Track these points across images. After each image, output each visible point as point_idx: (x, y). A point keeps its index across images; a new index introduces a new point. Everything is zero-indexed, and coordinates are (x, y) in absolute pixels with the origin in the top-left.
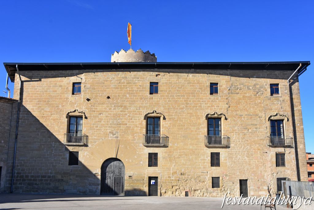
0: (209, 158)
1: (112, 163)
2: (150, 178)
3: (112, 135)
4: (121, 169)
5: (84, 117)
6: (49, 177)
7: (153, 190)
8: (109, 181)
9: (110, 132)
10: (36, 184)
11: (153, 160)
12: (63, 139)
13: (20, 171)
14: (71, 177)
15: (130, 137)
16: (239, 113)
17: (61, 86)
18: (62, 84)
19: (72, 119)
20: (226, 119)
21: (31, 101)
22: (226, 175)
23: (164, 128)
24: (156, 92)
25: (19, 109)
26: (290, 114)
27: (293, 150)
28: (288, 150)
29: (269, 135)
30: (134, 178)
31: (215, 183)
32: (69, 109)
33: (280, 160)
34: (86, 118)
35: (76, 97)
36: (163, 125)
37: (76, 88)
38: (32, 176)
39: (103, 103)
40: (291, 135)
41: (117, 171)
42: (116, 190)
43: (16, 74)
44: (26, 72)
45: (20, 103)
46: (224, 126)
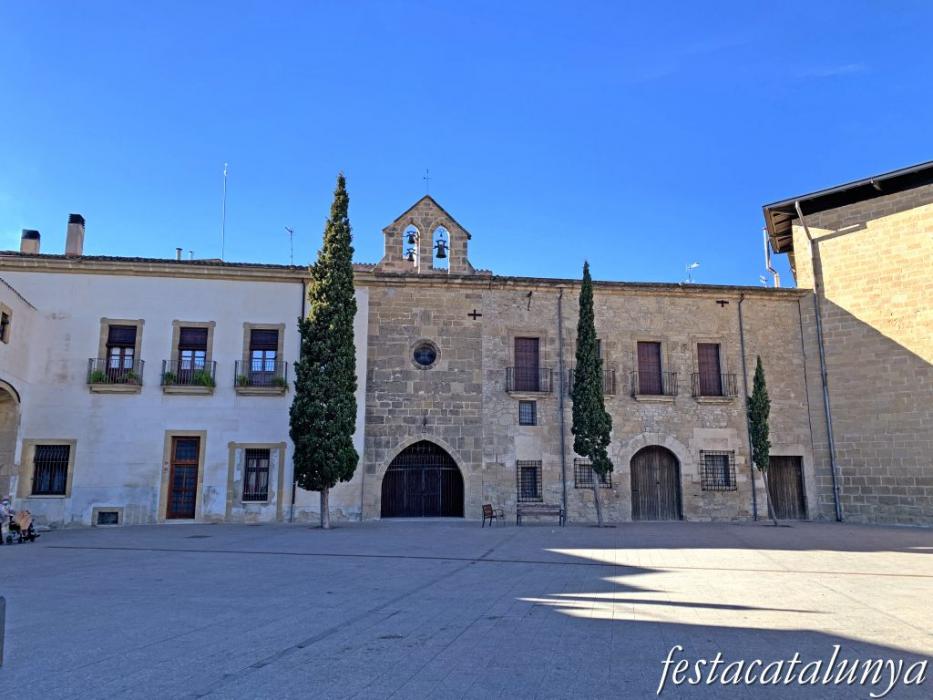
10: (905, 502)
13: (852, 467)
38: (888, 481)
43: (794, 228)
44: (820, 216)
45: (817, 296)
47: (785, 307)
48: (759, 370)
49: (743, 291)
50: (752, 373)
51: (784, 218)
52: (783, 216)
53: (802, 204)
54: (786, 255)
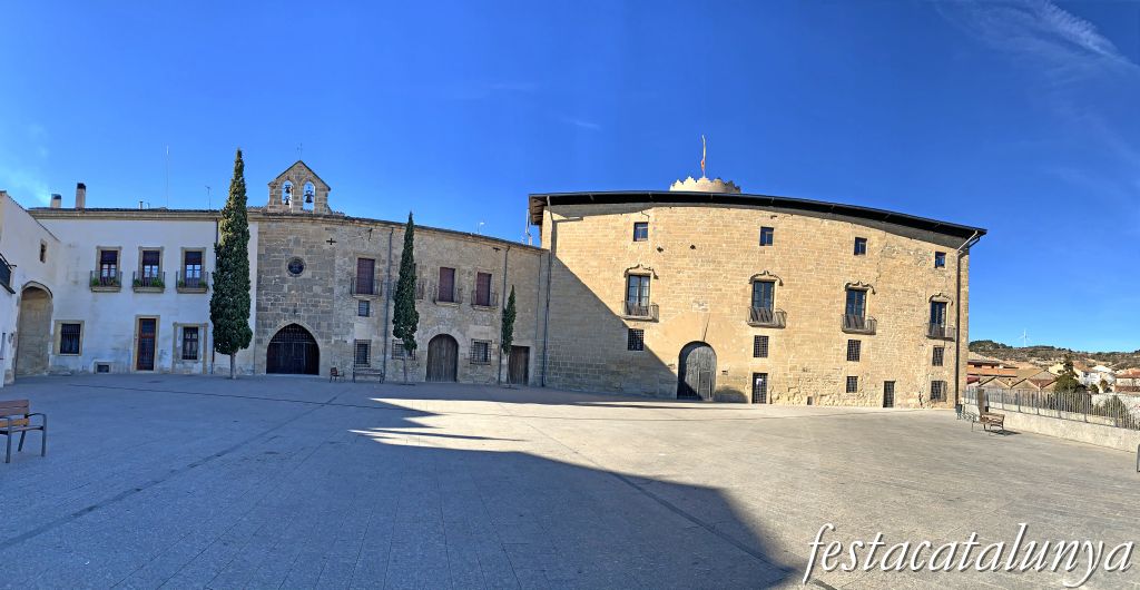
0: (846, 348)
1: (696, 350)
2: (756, 376)
3: (697, 306)
4: (711, 359)
5: (652, 276)
6: (597, 367)
7: (759, 395)
8: (690, 379)
9: (695, 302)
10: (578, 376)
11: (761, 347)
12: (618, 308)
13: (554, 355)
14: (633, 369)
15: (726, 310)
16: (893, 286)
17: (615, 228)
18: (617, 224)
19: (633, 279)
20: (874, 293)
21: (569, 252)
22: (868, 374)
23: (780, 298)
24: (770, 242)
25: (550, 263)
26: (955, 296)
27: (954, 344)
28: (948, 344)
29: (928, 321)
30: (730, 374)
31: (851, 385)
32: (629, 264)
33: (938, 358)
34: (656, 277)
35: (640, 244)
36: (778, 294)
37: (640, 231)
38: (572, 364)
39: (684, 256)
40: (954, 324)
41: (703, 363)
42: (701, 394)
43: (545, 211)
44: (561, 207)
45: (552, 254)
46: (870, 304)
47: (533, 258)
48: (512, 293)
49: (510, 244)
50: (508, 295)
51: (540, 204)
52: (539, 203)
53: (551, 198)
54: (538, 227)
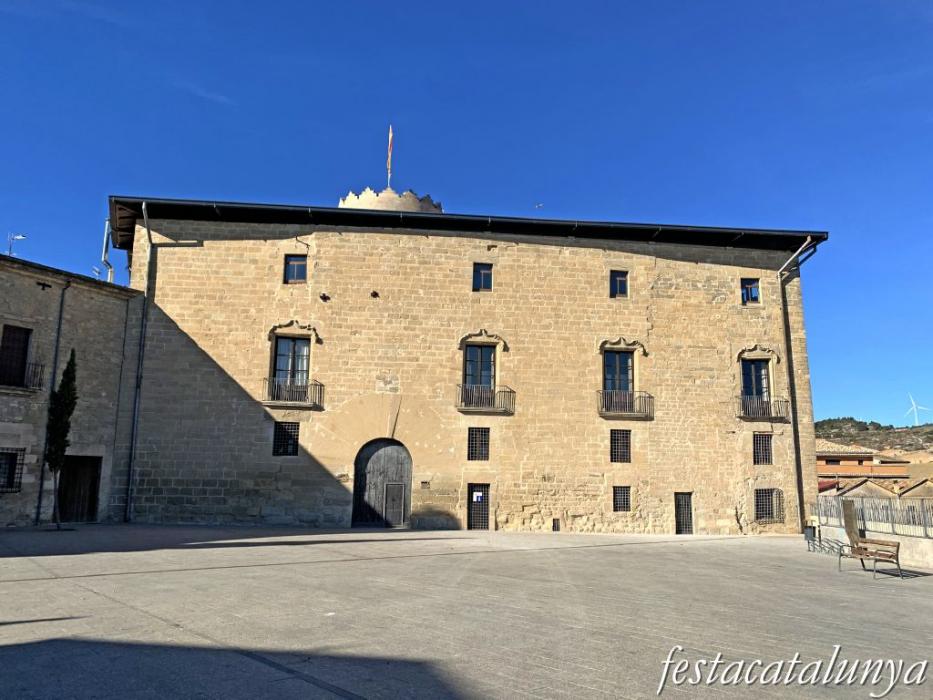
0: (608, 442)
1: (382, 452)
2: (472, 488)
3: (382, 384)
4: (404, 463)
5: (313, 339)
6: (223, 484)
7: (478, 516)
8: (372, 496)
9: (378, 378)
10: (189, 501)
11: (478, 444)
12: (259, 391)
13: (149, 469)
14: (280, 485)
15: (426, 390)
16: (673, 341)
17: (254, 261)
18: (258, 256)
19: (282, 343)
20: (645, 354)
21: (177, 296)
22: (646, 483)
23: (504, 369)
24: (488, 287)
25: (145, 315)
26: (782, 346)
27: (789, 428)
28: (778, 428)
29: (739, 392)
30: (433, 487)
31: (621, 499)
32: (276, 318)
33: (762, 451)
34: (319, 341)
35: (294, 289)
36: (502, 364)
37: (294, 269)
38: (179, 482)
39: (362, 309)
40: (786, 395)
41: (392, 470)
42: (390, 518)
43: (137, 227)
44: (165, 223)
45: (147, 300)
46: (641, 371)
47: (114, 304)
48: (71, 365)
49: (70, 278)
50: (63, 366)
51: (127, 216)
52: (127, 213)
53: (148, 205)
54: (124, 252)
